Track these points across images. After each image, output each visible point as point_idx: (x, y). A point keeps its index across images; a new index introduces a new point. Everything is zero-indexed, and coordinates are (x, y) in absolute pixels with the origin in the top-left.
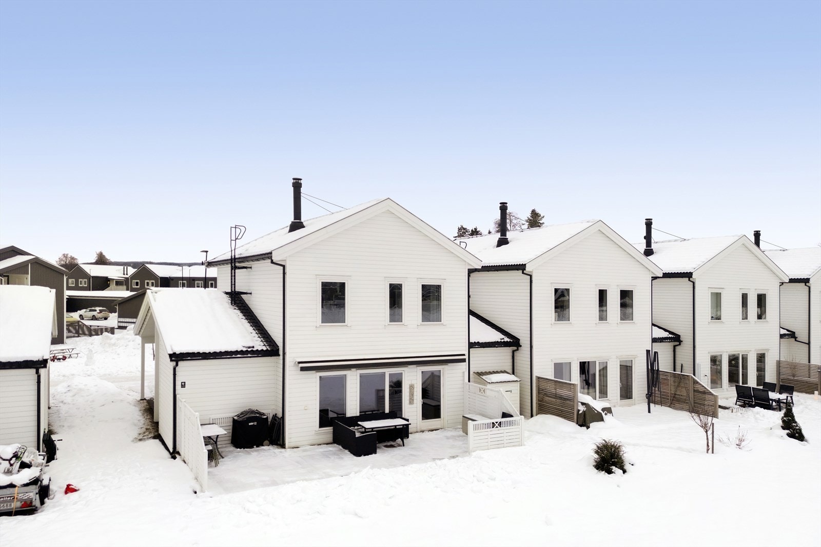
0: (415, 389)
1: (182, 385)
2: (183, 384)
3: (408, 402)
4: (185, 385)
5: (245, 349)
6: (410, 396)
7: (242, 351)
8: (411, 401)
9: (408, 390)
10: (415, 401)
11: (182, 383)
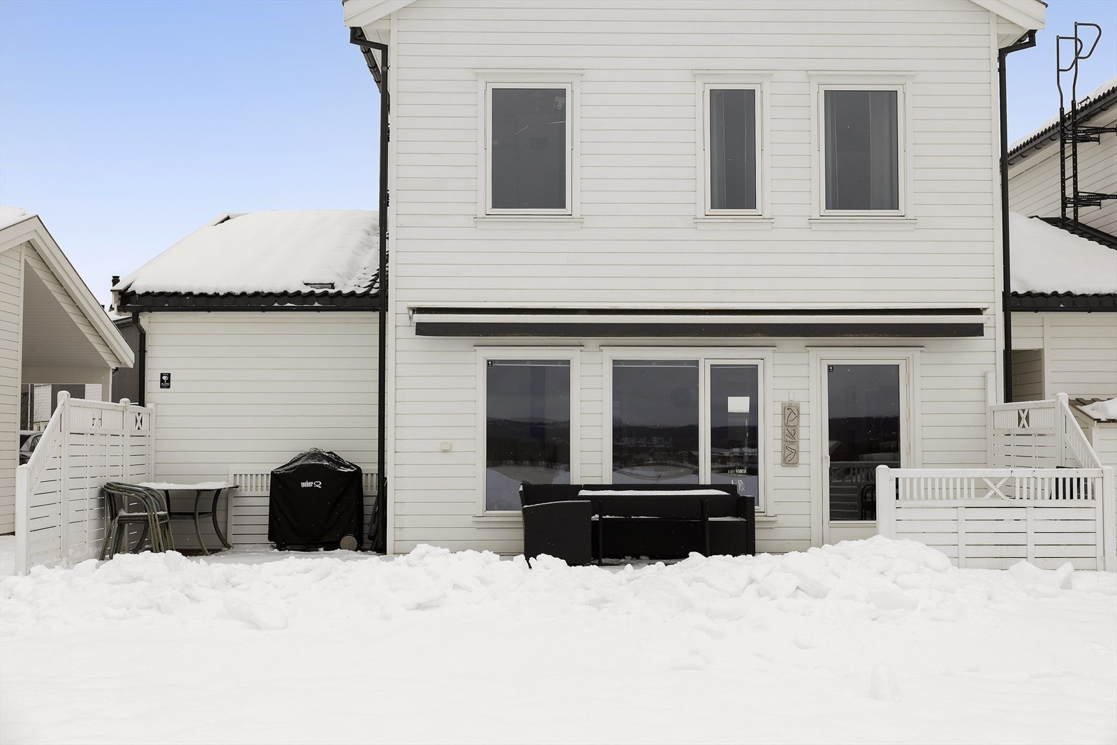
0: (803, 420)
1: (162, 381)
2: (165, 378)
3: (778, 458)
4: (169, 381)
5: (306, 290)
6: (784, 440)
7: (298, 293)
8: (790, 457)
9: (779, 421)
10: (802, 458)
11: (162, 375)
